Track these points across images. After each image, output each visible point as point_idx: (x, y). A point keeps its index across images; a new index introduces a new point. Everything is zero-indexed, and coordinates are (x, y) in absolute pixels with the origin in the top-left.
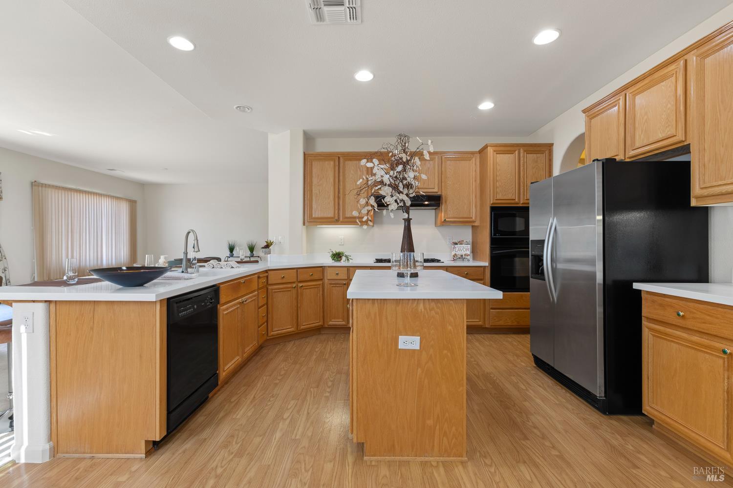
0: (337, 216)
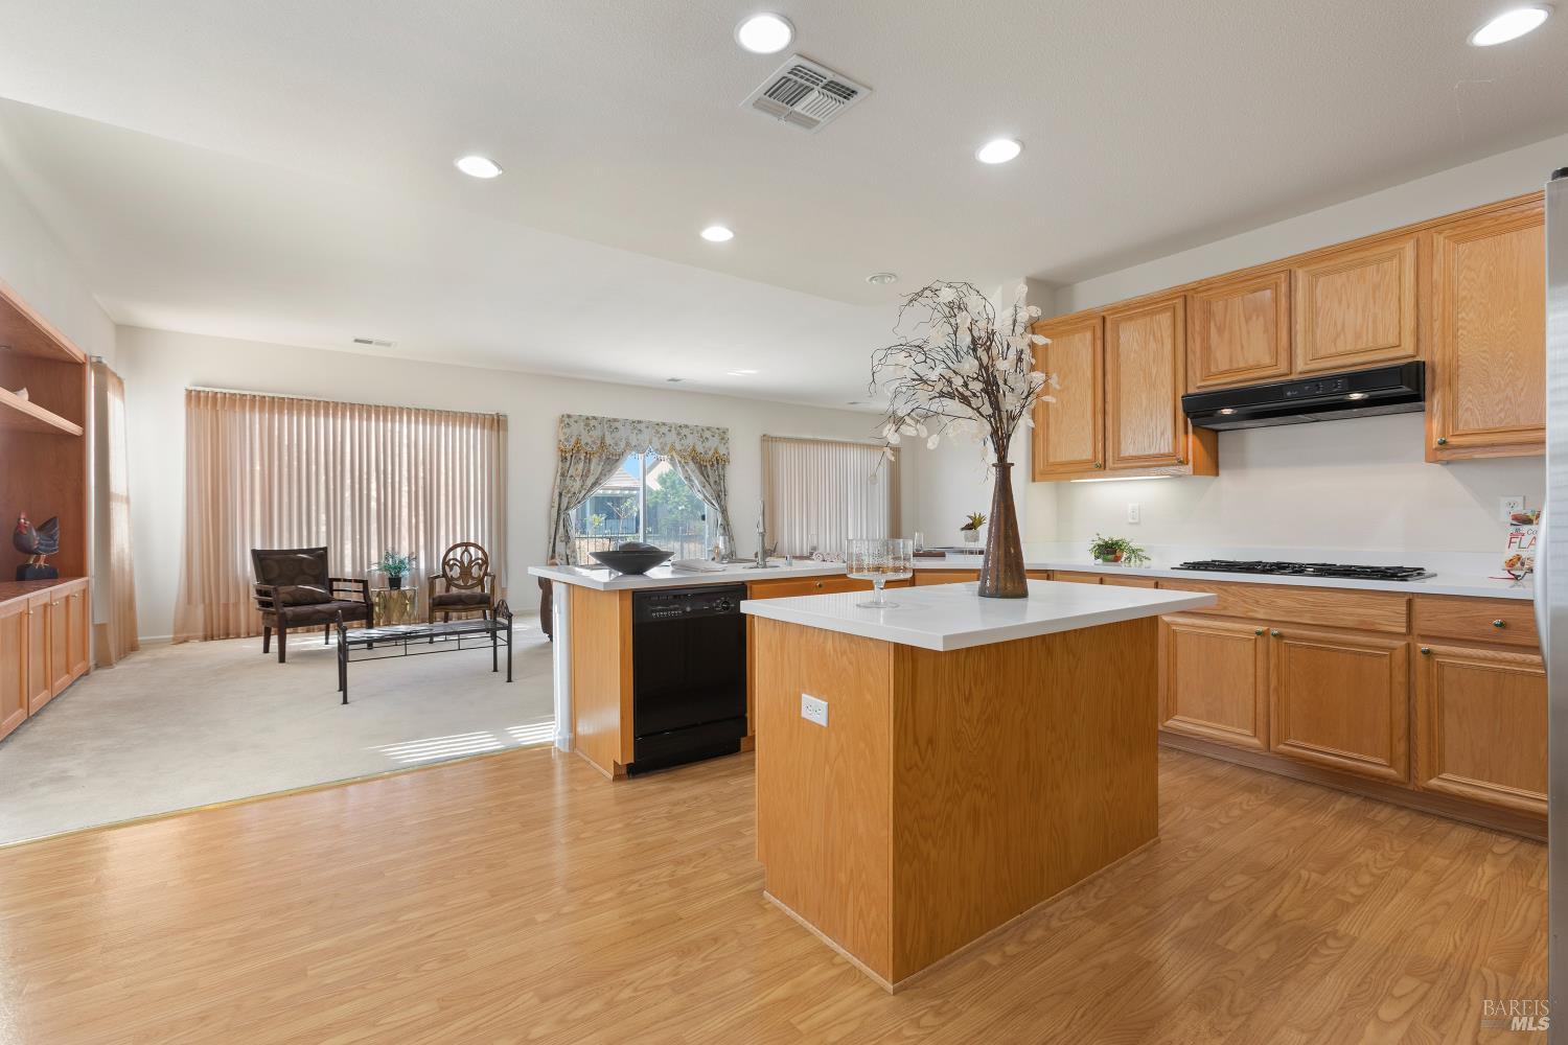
0: (1100, 456)
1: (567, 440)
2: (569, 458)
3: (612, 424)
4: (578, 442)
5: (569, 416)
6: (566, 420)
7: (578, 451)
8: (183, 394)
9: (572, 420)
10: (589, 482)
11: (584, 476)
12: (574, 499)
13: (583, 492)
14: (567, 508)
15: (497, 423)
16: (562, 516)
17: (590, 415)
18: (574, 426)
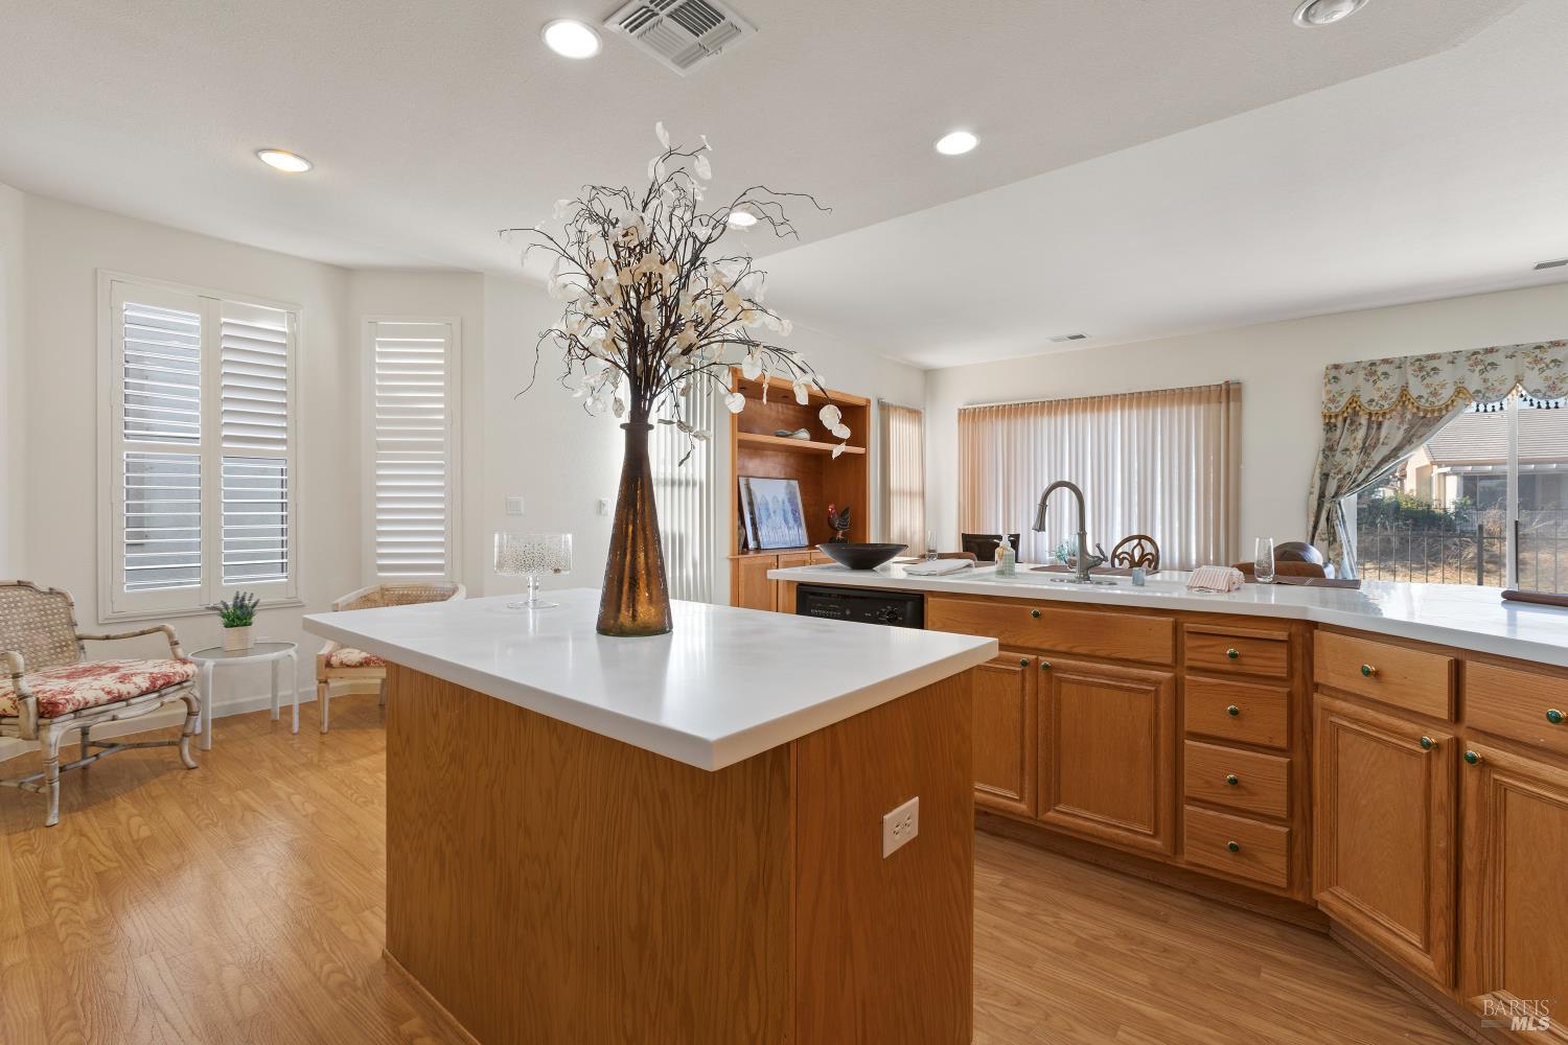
1: (1332, 400)
2: (1339, 425)
3: (1424, 365)
4: (1354, 400)
5: (1336, 367)
6: (1335, 373)
7: (1356, 413)
8: (957, 412)
9: (1343, 371)
10: (1377, 456)
11: (1366, 450)
12: (1348, 482)
13: (1365, 472)
14: (1336, 495)
15: (1229, 394)
16: (1327, 505)
17: (1377, 356)
18: (1345, 379)
